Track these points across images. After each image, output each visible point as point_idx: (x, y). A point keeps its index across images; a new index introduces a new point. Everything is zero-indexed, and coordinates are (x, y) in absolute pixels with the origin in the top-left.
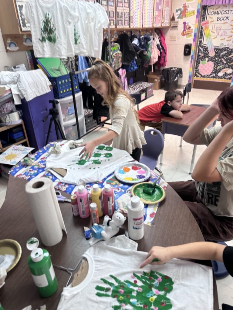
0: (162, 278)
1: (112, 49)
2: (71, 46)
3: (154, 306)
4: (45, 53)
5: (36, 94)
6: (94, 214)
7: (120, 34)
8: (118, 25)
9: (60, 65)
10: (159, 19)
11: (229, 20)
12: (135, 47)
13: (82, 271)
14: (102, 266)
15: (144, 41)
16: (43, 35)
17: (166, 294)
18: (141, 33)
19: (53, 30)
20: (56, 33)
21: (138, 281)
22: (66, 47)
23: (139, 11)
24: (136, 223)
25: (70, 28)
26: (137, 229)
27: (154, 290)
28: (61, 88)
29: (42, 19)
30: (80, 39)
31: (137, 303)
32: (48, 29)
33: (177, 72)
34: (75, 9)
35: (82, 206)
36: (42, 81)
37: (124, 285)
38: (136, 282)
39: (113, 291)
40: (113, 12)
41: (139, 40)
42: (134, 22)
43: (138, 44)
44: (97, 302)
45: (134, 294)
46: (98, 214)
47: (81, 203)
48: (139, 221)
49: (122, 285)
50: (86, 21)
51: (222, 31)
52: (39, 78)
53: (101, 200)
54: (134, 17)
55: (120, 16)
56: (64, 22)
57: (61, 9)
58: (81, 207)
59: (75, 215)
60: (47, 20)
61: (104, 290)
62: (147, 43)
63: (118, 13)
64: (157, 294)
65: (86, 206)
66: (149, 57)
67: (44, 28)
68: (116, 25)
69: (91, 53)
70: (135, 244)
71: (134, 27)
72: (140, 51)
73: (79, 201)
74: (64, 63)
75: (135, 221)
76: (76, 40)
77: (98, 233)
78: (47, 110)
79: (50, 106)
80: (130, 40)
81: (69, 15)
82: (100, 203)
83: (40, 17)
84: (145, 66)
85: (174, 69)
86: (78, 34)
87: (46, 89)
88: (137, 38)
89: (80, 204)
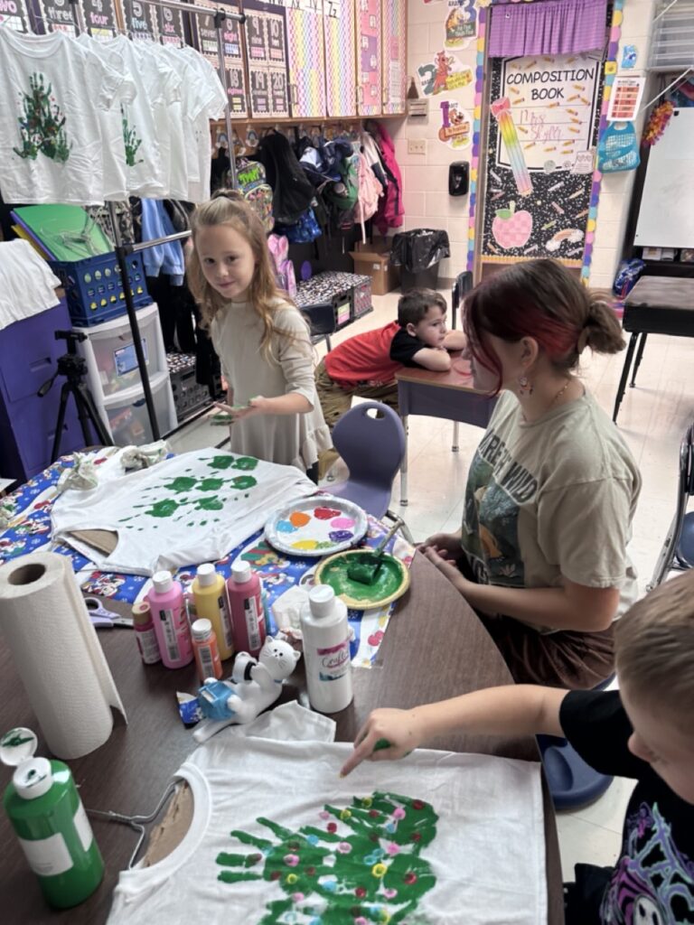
0: (405, 809)
1: (241, 177)
2: (116, 169)
3: (386, 887)
4: (37, 192)
5: (12, 315)
6: (205, 652)
7: (263, 136)
8: (256, 110)
9: (86, 225)
10: (373, 93)
11: (562, 96)
12: (309, 170)
13: (174, 817)
14: (234, 796)
15: (333, 156)
16: (27, 139)
17: (417, 852)
18: (325, 132)
19: (58, 123)
20: (68, 132)
21: (339, 823)
22: (100, 173)
23: (313, 71)
24: (326, 663)
25: (111, 118)
26: (330, 678)
27: (385, 844)
28: (90, 293)
29: (20, 91)
30: (143, 150)
31: (338, 886)
32: (43, 119)
33: (434, 243)
34: (121, 63)
35: (168, 631)
36: (31, 273)
37: (301, 842)
38: (332, 827)
39: (269, 862)
40: (240, 73)
41: (321, 152)
42: (301, 103)
43: (317, 163)
44: (221, 900)
45: (329, 862)
46: (217, 650)
47: (163, 622)
48: (335, 656)
49: (292, 843)
50: (156, 97)
51: (547, 128)
52: (22, 267)
53: (224, 610)
54: (300, 87)
55: (260, 84)
56: (91, 101)
57: (78, 61)
58: (165, 634)
59: (148, 661)
60: (36, 94)
61: (241, 864)
62: (343, 161)
63: (253, 74)
64: (394, 854)
65: (180, 631)
66: (353, 201)
67: (28, 117)
68: (249, 109)
69: (176, 191)
70: (329, 723)
71: (304, 115)
72: (324, 184)
73: (156, 617)
74: (98, 220)
75: (323, 657)
76: (130, 154)
77: (219, 702)
78: (48, 360)
79: (61, 349)
80: (293, 154)
81: (104, 82)
82: (223, 620)
83: (15, 84)
84: (344, 226)
85: (425, 234)
86: (134, 133)
87: (46, 300)
88: (312, 146)
89: (161, 626)
